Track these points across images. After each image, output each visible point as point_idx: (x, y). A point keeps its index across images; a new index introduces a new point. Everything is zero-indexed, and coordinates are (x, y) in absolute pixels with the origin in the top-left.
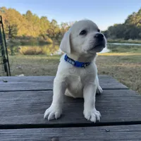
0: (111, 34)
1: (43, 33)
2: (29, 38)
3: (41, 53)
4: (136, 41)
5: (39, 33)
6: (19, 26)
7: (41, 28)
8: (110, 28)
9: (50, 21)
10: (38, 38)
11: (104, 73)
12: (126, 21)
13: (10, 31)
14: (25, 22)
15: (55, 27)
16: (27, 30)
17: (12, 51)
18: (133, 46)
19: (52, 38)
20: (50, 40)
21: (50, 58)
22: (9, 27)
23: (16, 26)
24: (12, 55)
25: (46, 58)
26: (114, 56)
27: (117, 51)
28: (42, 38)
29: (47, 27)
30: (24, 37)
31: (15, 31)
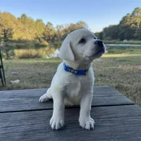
0: (106, 36)
1: (39, 36)
3: (37, 57)
4: (131, 41)
5: (35, 36)
6: (14, 30)
7: (36, 31)
8: (105, 29)
10: (34, 41)
11: (101, 75)
12: (121, 22)
13: (5, 34)
14: (21, 26)
15: (51, 30)
16: (23, 34)
17: (7, 55)
18: (129, 47)
19: (48, 41)
20: (46, 43)
21: (46, 61)
22: (4, 31)
23: (12, 30)
24: (7, 59)
25: (42, 61)
26: (111, 58)
27: (113, 53)
28: (38, 40)
29: (43, 30)
30: (20, 41)
31: (11, 34)
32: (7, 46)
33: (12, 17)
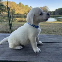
0: (57, 13)
2: (20, 15)
6: (16, 9)
7: (25, 10)
8: (56, 10)
9: (29, 7)
10: (24, 15)
11: (54, 31)
13: (12, 11)
14: (19, 7)
16: (19, 11)
22: (12, 10)
23: (15, 9)
26: (59, 23)
27: (60, 21)
28: (26, 14)
29: (28, 10)
30: (18, 14)
31: (14, 11)
32: (13, 16)
33: (15, 4)
